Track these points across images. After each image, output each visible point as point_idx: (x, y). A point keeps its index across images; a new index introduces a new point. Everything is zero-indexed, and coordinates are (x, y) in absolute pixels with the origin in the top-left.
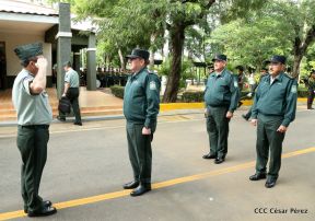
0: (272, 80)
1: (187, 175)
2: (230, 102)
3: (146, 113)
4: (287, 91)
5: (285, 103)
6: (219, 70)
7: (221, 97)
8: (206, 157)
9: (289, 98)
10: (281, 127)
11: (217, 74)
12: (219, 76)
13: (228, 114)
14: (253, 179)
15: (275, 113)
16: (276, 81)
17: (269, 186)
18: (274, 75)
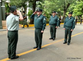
0: (69, 18)
1: (48, 44)
2: (57, 24)
3: (42, 27)
4: (73, 21)
5: (72, 24)
6: (54, 15)
7: (55, 22)
8: (50, 39)
9: (74, 23)
10: (72, 30)
11: (53, 16)
12: (54, 17)
13: (56, 27)
14: (64, 43)
15: (70, 26)
16: (70, 18)
17: (68, 44)
18: (70, 17)
